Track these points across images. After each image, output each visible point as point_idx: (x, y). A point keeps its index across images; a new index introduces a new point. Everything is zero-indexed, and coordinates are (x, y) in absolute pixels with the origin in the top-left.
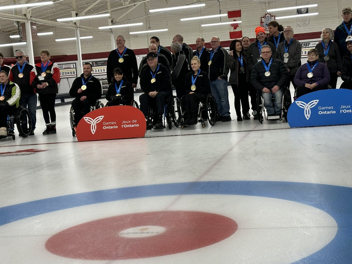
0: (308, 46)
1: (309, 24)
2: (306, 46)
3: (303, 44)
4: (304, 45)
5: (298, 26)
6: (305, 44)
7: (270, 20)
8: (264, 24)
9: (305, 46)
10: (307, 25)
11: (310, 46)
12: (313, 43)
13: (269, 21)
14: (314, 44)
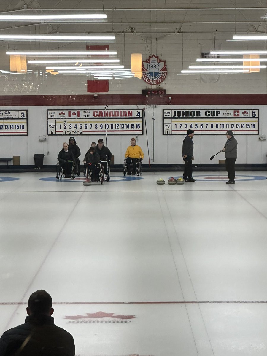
0: (217, 115)
1: (220, 80)
2: (214, 115)
3: (209, 112)
4: (210, 114)
5: (202, 82)
6: (212, 112)
7: (156, 66)
8: (147, 72)
9: (212, 115)
10: (217, 81)
11: (219, 116)
12: (225, 112)
13: (155, 68)
14: (226, 114)
